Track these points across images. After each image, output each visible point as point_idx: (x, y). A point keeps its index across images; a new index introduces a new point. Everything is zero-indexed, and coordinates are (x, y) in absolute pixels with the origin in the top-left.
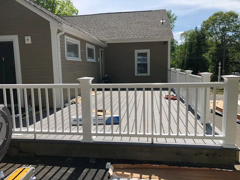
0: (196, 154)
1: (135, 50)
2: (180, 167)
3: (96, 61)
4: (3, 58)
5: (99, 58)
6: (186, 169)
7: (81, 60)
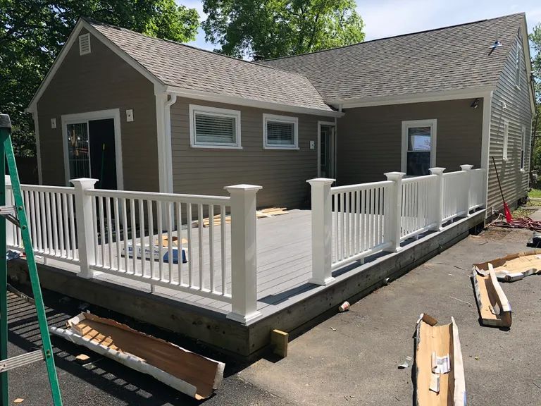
0: (194, 323)
1: (403, 122)
2: (139, 331)
3: (299, 149)
4: (104, 146)
5: (312, 143)
6: (143, 336)
7: (242, 148)
